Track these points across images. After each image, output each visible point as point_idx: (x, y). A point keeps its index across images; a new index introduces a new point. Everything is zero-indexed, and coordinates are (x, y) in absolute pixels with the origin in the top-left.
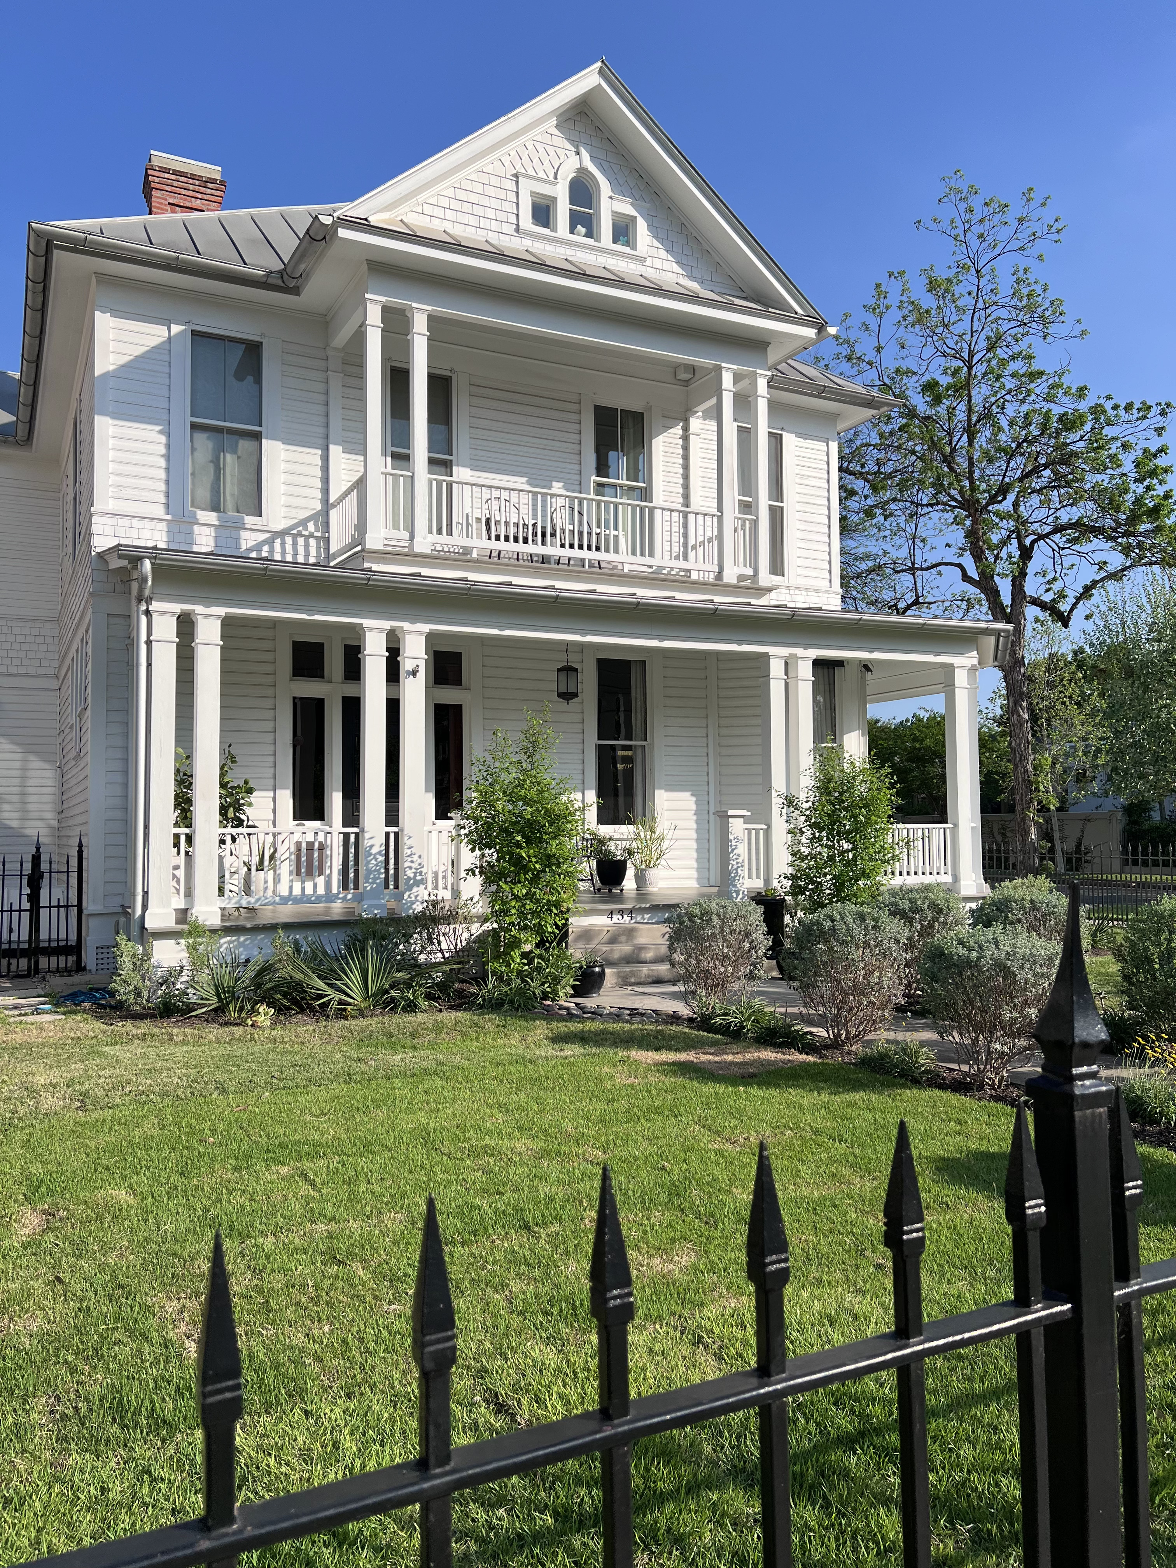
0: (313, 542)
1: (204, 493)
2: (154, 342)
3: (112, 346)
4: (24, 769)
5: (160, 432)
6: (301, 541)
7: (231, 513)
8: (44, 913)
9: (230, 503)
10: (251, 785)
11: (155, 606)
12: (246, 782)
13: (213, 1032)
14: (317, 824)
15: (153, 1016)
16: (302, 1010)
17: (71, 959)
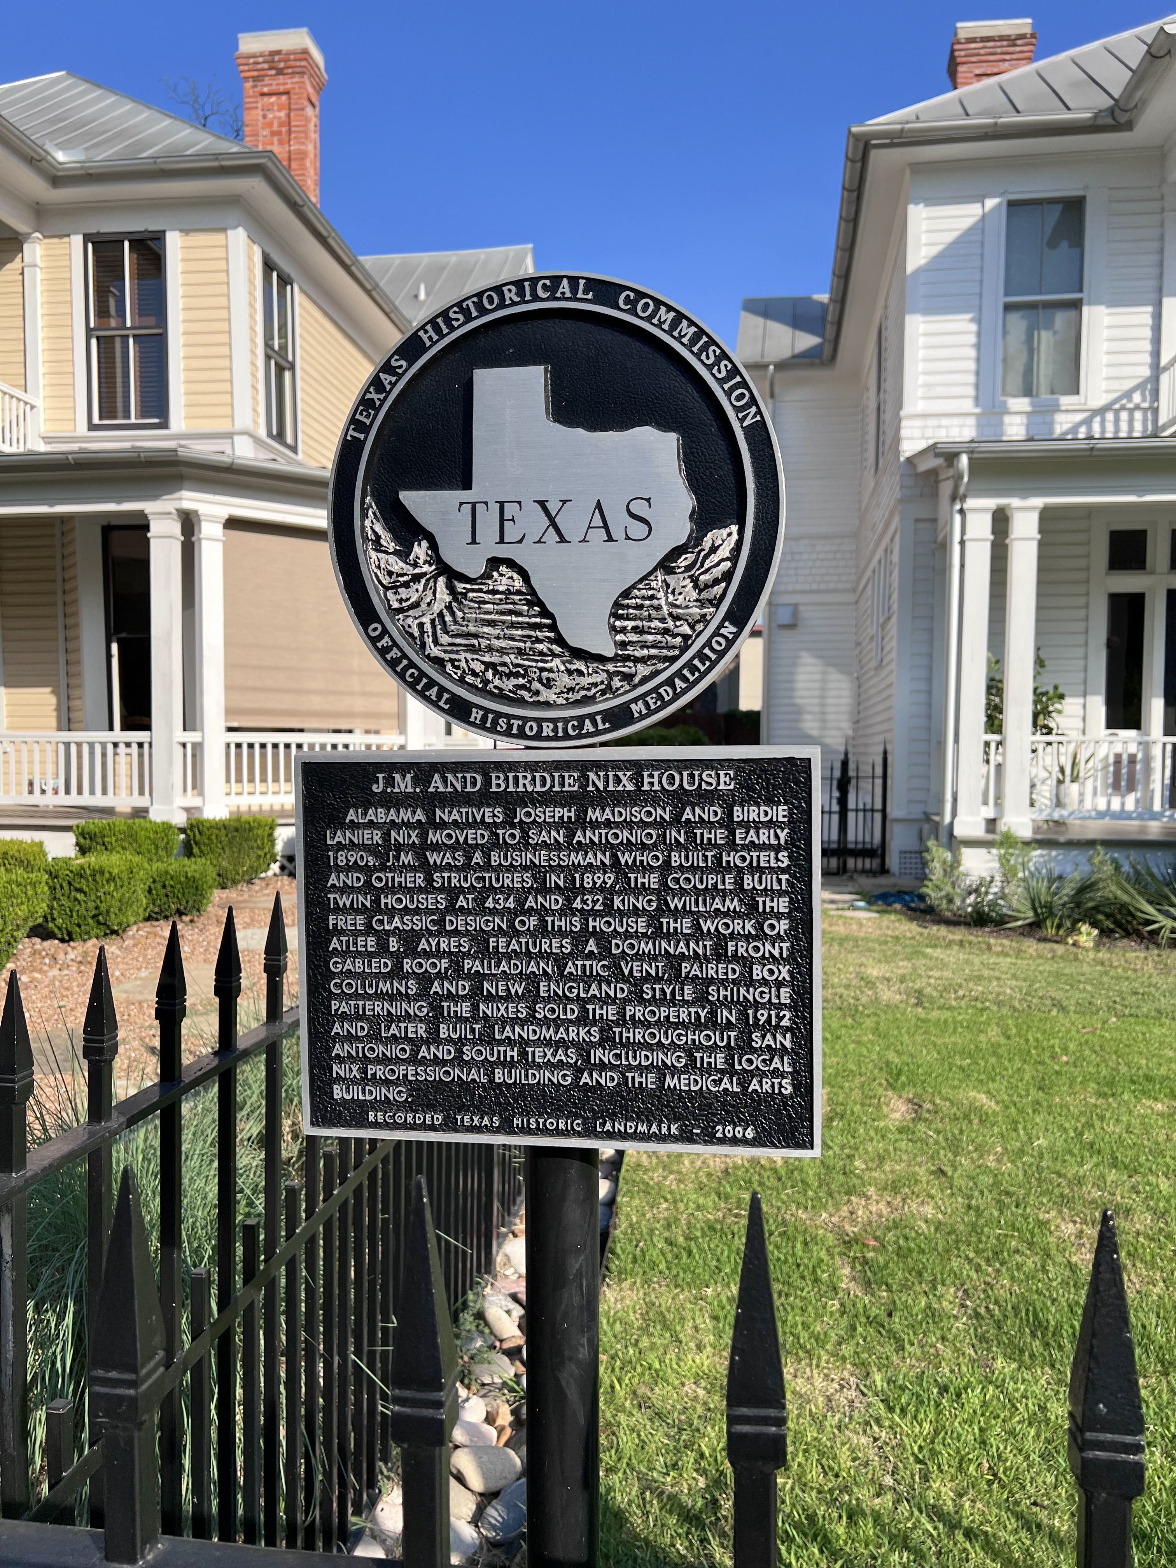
0: (1138, 415)
1: (1015, 379)
2: (966, 223)
3: (924, 239)
4: (824, 681)
5: (972, 320)
6: (1124, 415)
7: (1045, 396)
8: (851, 816)
9: (1043, 387)
10: (1061, 690)
11: (971, 503)
12: (1056, 688)
13: (1031, 946)
14: (1132, 733)
15: (967, 924)
16: (1127, 934)
17: (876, 862)
